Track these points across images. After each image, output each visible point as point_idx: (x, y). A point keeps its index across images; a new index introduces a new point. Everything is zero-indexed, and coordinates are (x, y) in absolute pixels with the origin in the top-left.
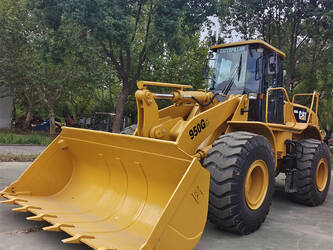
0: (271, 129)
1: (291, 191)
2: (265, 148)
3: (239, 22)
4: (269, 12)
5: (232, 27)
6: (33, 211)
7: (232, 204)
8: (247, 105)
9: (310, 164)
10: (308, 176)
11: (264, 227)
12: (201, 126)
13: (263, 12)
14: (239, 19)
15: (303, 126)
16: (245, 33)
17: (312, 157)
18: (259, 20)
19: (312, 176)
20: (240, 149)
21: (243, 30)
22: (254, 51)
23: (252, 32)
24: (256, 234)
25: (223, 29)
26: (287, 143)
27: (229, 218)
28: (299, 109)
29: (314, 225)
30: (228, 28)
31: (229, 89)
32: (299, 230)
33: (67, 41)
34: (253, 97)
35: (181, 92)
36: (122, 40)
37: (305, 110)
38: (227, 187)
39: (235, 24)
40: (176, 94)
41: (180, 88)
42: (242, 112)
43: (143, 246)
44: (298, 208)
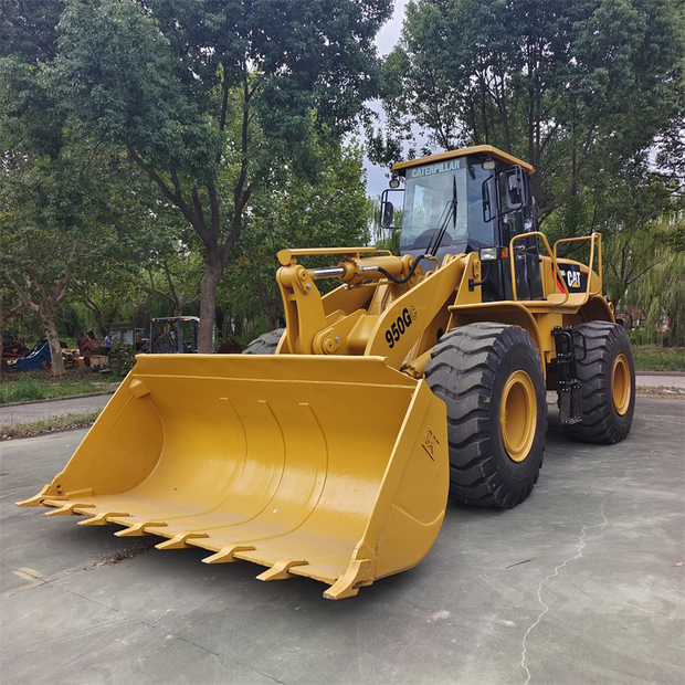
0: (530, 312)
1: (573, 421)
2: (526, 347)
3: (423, 105)
4: (481, 80)
5: (410, 117)
6: (118, 520)
7: (483, 457)
8: (478, 272)
9: (599, 368)
10: (598, 391)
11: (537, 491)
12: (404, 321)
13: (468, 82)
14: (422, 98)
15: (579, 299)
16: (438, 127)
17: (601, 353)
18: (460, 98)
19: (606, 389)
20: (485, 354)
21: (432, 121)
22: (477, 167)
23: (450, 122)
24: (526, 505)
25: (393, 123)
26: (557, 334)
27: (481, 480)
28: (565, 267)
29: (622, 475)
30: (404, 118)
31: (438, 245)
32: (598, 488)
33: (81, 179)
34: (489, 255)
35: (358, 261)
36: (202, 166)
37: (577, 268)
38: (472, 426)
39: (416, 109)
40: (349, 266)
41: (353, 255)
42: (471, 286)
43: (359, 545)
44: (586, 451)
